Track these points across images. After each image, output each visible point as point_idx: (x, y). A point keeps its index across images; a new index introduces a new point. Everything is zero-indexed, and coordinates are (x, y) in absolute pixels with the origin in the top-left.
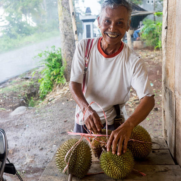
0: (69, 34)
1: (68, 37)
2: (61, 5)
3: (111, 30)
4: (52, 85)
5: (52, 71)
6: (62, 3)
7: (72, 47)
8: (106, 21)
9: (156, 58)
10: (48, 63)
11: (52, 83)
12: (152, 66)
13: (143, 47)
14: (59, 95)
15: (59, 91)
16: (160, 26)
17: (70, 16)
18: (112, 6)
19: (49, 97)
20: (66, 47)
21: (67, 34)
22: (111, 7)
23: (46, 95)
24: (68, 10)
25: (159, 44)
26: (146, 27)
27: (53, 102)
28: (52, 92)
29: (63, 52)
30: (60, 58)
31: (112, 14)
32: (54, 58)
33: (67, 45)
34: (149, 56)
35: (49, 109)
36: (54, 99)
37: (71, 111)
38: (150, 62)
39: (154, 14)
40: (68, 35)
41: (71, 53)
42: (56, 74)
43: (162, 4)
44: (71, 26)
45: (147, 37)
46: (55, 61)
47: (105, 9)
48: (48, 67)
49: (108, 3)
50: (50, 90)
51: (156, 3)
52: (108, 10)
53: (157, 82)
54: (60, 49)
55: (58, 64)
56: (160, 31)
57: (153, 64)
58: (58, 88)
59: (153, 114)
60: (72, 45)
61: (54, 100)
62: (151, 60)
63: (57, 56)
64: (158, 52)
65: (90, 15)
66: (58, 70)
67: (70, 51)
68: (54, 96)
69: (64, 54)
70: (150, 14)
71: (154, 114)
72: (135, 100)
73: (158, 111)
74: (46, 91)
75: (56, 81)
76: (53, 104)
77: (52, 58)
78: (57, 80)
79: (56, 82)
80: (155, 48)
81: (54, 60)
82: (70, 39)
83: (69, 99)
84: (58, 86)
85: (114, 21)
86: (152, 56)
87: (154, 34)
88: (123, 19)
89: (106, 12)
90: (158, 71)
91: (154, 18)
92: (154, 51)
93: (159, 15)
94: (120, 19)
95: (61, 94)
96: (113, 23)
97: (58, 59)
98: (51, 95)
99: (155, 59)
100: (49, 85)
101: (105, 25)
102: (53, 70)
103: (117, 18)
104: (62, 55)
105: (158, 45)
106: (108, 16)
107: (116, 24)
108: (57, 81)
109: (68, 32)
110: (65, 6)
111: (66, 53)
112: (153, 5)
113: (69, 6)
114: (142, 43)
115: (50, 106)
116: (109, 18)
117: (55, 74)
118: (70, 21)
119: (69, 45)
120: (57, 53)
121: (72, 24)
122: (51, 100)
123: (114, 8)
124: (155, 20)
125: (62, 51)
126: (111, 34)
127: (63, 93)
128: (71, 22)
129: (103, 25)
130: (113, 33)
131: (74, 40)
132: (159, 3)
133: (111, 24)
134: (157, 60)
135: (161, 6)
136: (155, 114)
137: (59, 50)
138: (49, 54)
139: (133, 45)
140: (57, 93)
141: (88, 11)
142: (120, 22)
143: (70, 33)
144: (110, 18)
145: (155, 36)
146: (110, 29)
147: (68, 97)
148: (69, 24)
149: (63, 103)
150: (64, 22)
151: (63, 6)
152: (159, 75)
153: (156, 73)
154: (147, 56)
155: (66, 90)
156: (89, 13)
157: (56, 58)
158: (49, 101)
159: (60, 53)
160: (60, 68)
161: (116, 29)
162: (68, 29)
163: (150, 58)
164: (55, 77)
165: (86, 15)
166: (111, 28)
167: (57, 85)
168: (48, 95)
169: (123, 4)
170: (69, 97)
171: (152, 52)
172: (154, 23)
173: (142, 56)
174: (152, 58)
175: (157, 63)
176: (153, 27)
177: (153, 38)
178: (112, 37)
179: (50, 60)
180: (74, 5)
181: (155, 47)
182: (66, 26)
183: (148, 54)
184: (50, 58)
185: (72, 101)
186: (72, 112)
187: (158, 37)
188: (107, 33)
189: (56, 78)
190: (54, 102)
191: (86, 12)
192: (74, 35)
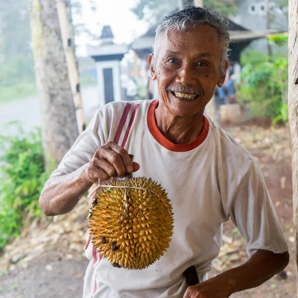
0: (60, 92)
1: (59, 99)
2: (38, 20)
3: (182, 80)
4: (19, 221)
5: (18, 184)
6: (41, 17)
7: (69, 125)
8: (168, 61)
9: (278, 147)
10: (8, 166)
11: (18, 216)
12: (268, 166)
13: (244, 119)
14: (38, 245)
15: (37, 237)
16: (282, 67)
17: (61, 49)
18: (183, 25)
19: (12, 253)
20: (54, 124)
21: (55, 92)
22: (180, 28)
23: (4, 246)
24: (57, 33)
25: (283, 111)
26: (250, 71)
27: (24, 263)
28: (21, 239)
29: (46, 138)
30: (38, 152)
31: (183, 44)
32: (23, 152)
33: (56, 118)
34: (261, 141)
35: (14, 283)
36: (25, 256)
37: (70, 287)
38: (264, 155)
39: (268, 39)
40: (58, 94)
41: (67, 139)
42: (29, 192)
43: (286, 14)
44: (65, 72)
45: (254, 95)
46: (25, 161)
47: (166, 32)
48: (8, 175)
49: (173, 19)
50: (16, 234)
51: (271, 12)
52: (173, 35)
53: (282, 205)
54: (40, 130)
55: (34, 167)
56: (283, 81)
57: (271, 161)
58: (35, 228)
59: (275, 288)
60: (69, 120)
61: (27, 259)
62: (265, 151)
63: (31, 147)
64: (280, 131)
65: (111, 43)
66: (34, 182)
67: (64, 134)
68: (24, 250)
69: (48, 143)
70: (257, 39)
71: (277, 288)
72: (229, 254)
73: (288, 280)
74: (5, 236)
75: (28, 211)
76: (23, 269)
77: (18, 153)
78: (31, 206)
79: (31, 214)
80: (274, 121)
81: (22, 157)
82: (63, 105)
83: (64, 255)
84: (34, 224)
85: (187, 61)
86: (267, 141)
87: (269, 88)
88: (209, 55)
89: (169, 38)
90: (283, 180)
91: (269, 48)
92: (272, 129)
93: (279, 42)
94: (203, 55)
95: (42, 242)
96: (185, 63)
97: (35, 155)
98: (17, 246)
99: (274, 150)
100: (11, 222)
101: (167, 70)
102: (21, 183)
103: (194, 53)
104: (45, 145)
105: (280, 113)
106: (173, 47)
107: (193, 67)
108: (31, 211)
109: (57, 87)
110: (48, 22)
111: (53, 139)
112: (264, 17)
113: (58, 23)
114: (242, 109)
115: (15, 276)
116: (175, 53)
117: (26, 192)
118: (62, 60)
119: (62, 121)
120: (30, 141)
121: (66, 68)
122: (18, 260)
123: (187, 30)
124: (270, 54)
125: (44, 134)
126: (181, 92)
127: (49, 242)
128: (65, 62)
129: (162, 71)
130: (187, 87)
131: (74, 106)
132: (279, 11)
133: (181, 66)
134: (279, 152)
135: (284, 17)
136: (280, 286)
137: (36, 132)
138: (12, 142)
139: (219, 115)
140: (34, 241)
141: (107, 33)
142: (203, 63)
143: (62, 89)
144: (178, 53)
145: (272, 91)
146: (180, 78)
147: (61, 251)
148: (59, 66)
149: (49, 267)
150: (47, 62)
151: (44, 25)
152: (285, 189)
153: (279, 183)
154: (255, 142)
155: (54, 232)
156: (109, 40)
157: (29, 153)
158: (12, 262)
159: (38, 139)
160: (38, 177)
161: (193, 79)
162: (57, 80)
163: (263, 145)
164: (27, 200)
165: (103, 45)
166: (181, 75)
167: (32, 219)
168: (8, 247)
169: (208, 20)
170: (64, 250)
171: (267, 132)
172: (270, 61)
173: (243, 142)
174: (267, 147)
175: (280, 158)
176: (267, 71)
177: (268, 96)
178: (183, 98)
179: (12, 158)
180: (70, 21)
181: (272, 118)
182: (53, 74)
183: (258, 137)
184: (14, 152)
185: (70, 260)
186: (70, 290)
187: (280, 94)
188: (173, 90)
189: (29, 203)
190: (25, 266)
191: (102, 37)
192: (72, 96)
